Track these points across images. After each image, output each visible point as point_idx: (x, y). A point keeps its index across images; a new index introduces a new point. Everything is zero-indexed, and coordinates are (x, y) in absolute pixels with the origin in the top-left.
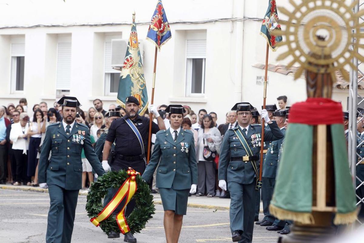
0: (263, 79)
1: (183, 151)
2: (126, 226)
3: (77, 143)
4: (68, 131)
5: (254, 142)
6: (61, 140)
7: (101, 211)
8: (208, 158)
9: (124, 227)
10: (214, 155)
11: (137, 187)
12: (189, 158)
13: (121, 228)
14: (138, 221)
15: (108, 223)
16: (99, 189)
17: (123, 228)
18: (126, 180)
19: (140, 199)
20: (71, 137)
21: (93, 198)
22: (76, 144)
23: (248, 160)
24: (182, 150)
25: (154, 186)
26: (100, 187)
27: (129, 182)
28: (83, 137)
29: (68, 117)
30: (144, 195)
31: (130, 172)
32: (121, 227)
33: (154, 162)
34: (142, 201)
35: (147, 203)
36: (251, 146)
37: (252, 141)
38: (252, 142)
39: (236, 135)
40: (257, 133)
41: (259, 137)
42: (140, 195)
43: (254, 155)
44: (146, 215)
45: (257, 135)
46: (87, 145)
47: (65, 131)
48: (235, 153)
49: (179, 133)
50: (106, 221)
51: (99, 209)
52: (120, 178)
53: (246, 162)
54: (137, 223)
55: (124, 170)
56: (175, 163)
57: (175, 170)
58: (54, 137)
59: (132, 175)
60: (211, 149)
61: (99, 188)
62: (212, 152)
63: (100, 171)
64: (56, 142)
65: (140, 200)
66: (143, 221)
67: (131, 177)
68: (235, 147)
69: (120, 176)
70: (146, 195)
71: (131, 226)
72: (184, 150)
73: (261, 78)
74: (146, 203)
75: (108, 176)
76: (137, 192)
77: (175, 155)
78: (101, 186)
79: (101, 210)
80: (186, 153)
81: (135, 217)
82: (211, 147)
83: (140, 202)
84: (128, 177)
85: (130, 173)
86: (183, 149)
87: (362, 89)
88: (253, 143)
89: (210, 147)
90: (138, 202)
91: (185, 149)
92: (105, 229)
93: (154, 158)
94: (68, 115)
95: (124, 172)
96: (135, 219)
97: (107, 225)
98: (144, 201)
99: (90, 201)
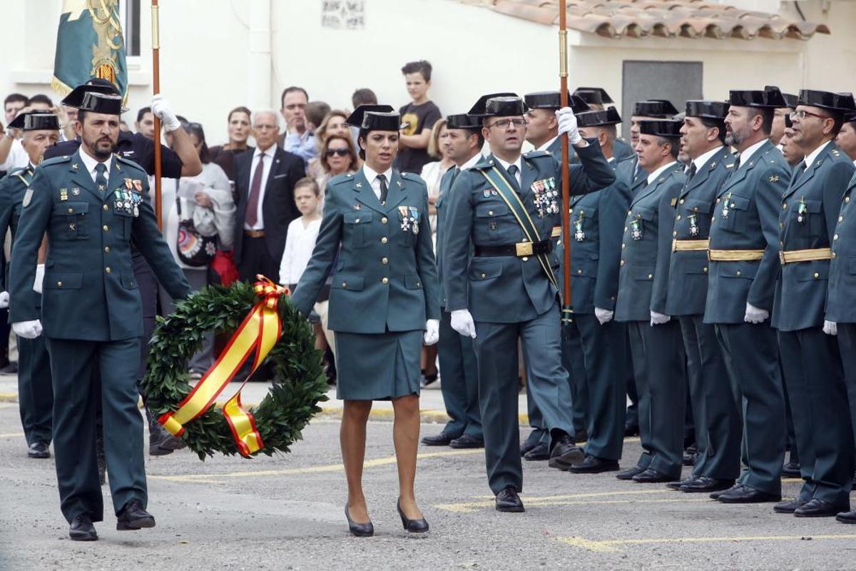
0: (343, 10)
1: (405, 229)
2: (254, 435)
3: (126, 214)
4: (101, 180)
5: (541, 203)
6: (87, 204)
7: (187, 395)
8: (194, 257)
9: (249, 437)
10: (211, 249)
11: (283, 329)
12: (417, 250)
13: (239, 441)
14: (286, 419)
15: (206, 428)
16: (183, 336)
17: (244, 440)
18: (253, 310)
19: (290, 360)
20: (110, 199)
21: (164, 360)
22: (124, 216)
23: (530, 251)
24: (402, 226)
25: (13, 349)
26: (186, 329)
27: (261, 314)
28: (137, 198)
29: (99, 140)
30: (301, 351)
31: (264, 287)
32: (240, 437)
33: (323, 261)
34: (295, 366)
35: (309, 373)
36: (534, 212)
37: (536, 200)
38: (535, 202)
39: (491, 184)
40: (547, 177)
41: (550, 188)
42: (289, 349)
43: (543, 238)
44: (306, 405)
45: (545, 181)
46: (147, 218)
47: (94, 180)
48: (494, 233)
49: (391, 180)
50: (200, 422)
51: (180, 391)
52: (237, 303)
53: (525, 259)
54: (283, 426)
55: (247, 281)
56: (385, 260)
57: (385, 280)
58: (64, 197)
59: (268, 294)
60: (202, 230)
61: (181, 332)
62: (206, 240)
63: (182, 285)
64: (71, 210)
65: (290, 363)
66: (298, 419)
67: (266, 300)
68: (491, 217)
69: (236, 299)
70: (304, 351)
71: (266, 435)
72: (408, 226)
73: (337, 8)
74: (306, 372)
75: (203, 298)
76: (281, 342)
77: (384, 240)
78: (187, 325)
79: (186, 392)
80: (412, 233)
81: (277, 410)
82: (201, 224)
83: (287, 368)
84: (257, 300)
85: (263, 292)
86: (405, 223)
87: (667, 34)
88: (538, 206)
89: (196, 223)
90: (283, 370)
91: (411, 223)
92: (195, 444)
93: (323, 249)
94: (101, 136)
95: (245, 288)
96: (277, 414)
97: (203, 432)
98: (301, 366)
99: (157, 368)
